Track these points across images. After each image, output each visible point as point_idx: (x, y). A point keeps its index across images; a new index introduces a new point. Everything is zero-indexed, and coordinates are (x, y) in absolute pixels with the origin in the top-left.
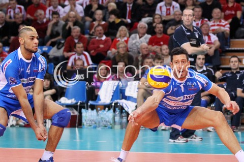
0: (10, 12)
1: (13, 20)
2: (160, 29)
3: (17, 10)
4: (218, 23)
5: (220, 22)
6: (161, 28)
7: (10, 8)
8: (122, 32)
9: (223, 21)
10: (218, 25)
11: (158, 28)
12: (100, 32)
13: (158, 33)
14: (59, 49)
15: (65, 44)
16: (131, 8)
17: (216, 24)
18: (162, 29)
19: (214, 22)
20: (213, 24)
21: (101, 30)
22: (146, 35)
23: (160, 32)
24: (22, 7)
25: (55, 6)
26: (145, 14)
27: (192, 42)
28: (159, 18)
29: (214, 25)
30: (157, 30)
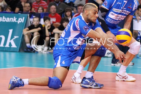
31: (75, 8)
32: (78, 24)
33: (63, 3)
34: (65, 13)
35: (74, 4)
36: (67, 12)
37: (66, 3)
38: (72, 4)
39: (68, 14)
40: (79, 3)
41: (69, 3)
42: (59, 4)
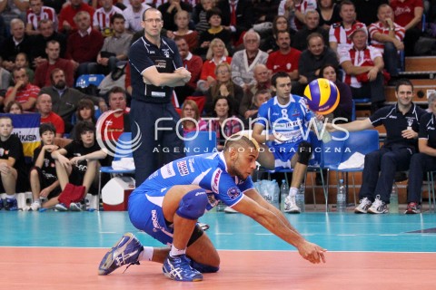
0: (32, 18)
1: (37, 32)
3: (43, 16)
6: (287, 38)
7: (32, 12)
8: (216, 49)
11: (282, 39)
12: (183, 48)
13: (283, 48)
14: (115, 79)
15: (125, 70)
16: (235, 8)
18: (288, 41)
21: (183, 45)
23: (285, 46)
24: (52, 9)
25: (108, 7)
26: (260, 16)
27: (158, 66)
28: (284, 22)
30: (280, 43)
31: (101, 99)
32: (218, 182)
33: (72, 89)
34: (77, 112)
35: (99, 90)
36: (82, 109)
37: (79, 88)
38: (93, 90)
39: (85, 114)
40: (110, 88)
41: (85, 88)
42: (65, 92)
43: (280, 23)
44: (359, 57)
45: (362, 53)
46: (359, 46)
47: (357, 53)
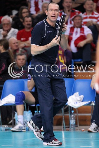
2: (29, 23)
4: (91, 15)
5: (93, 14)
6: (30, 21)
9: (96, 13)
10: (90, 18)
11: (27, 21)
13: (27, 28)
17: (88, 16)
18: (31, 23)
19: (86, 14)
20: (85, 16)
22: (12, 29)
23: (28, 26)
28: (27, 12)
29: (86, 18)
30: (25, 24)
43: (24, 13)
44: (77, 32)
45: (79, 30)
46: (77, 25)
47: (75, 29)
